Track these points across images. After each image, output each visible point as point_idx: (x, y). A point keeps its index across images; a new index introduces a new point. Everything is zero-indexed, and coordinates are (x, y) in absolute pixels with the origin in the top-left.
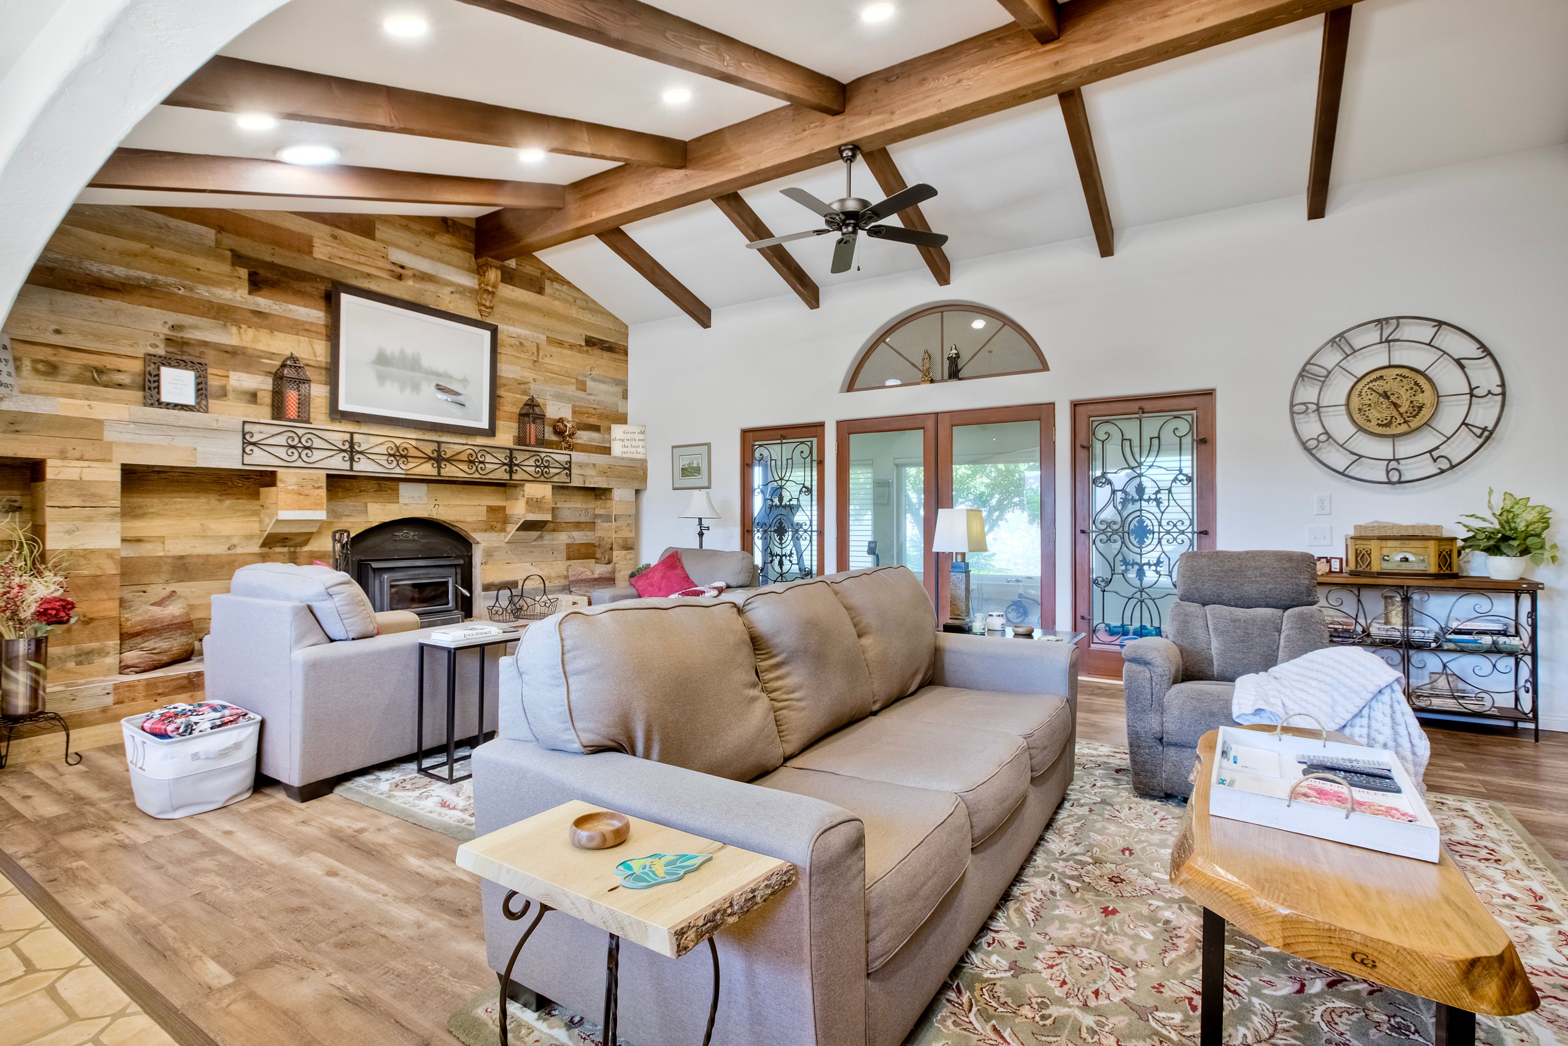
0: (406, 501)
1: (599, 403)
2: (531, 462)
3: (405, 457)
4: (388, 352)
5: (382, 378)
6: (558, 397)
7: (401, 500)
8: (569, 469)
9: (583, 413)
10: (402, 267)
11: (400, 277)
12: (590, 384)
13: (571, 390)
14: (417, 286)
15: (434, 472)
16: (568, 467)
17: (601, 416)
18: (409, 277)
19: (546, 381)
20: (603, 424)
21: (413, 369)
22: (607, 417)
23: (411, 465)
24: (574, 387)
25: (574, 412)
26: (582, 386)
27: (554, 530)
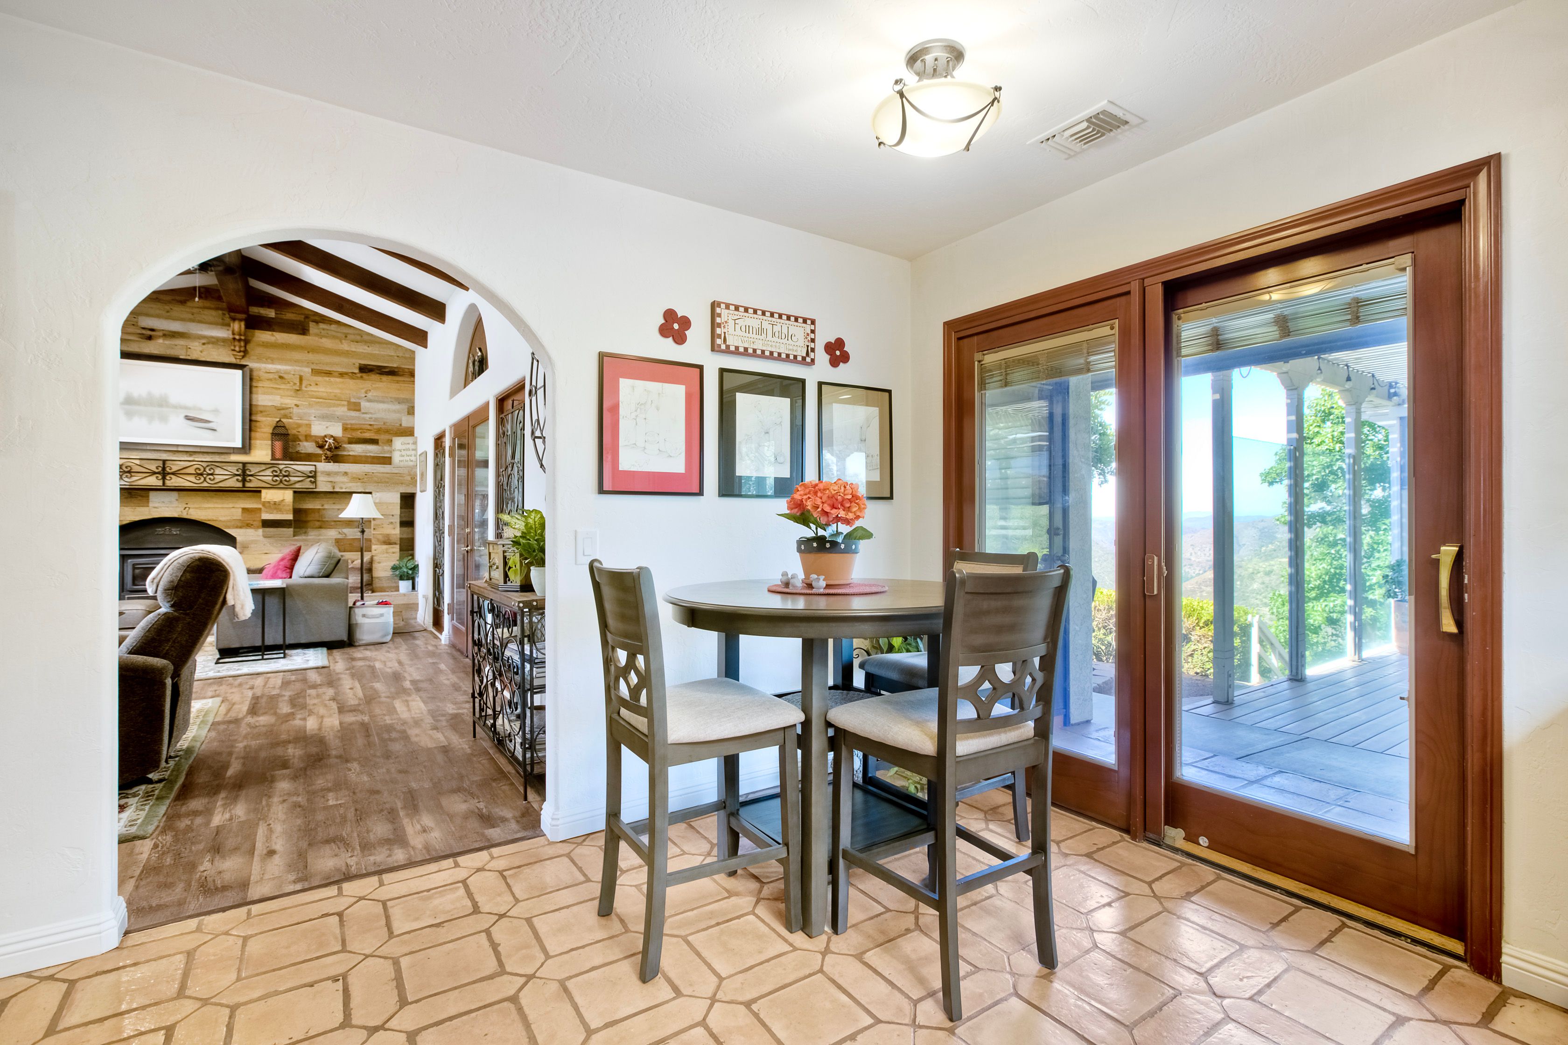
0: (156, 505)
1: (376, 419)
2: (268, 472)
3: (129, 472)
4: (135, 394)
5: (129, 415)
6: (325, 417)
7: (151, 504)
8: (315, 477)
9: (357, 430)
10: (152, 330)
11: (150, 338)
12: (364, 404)
13: (342, 411)
14: (167, 342)
15: (160, 483)
16: (313, 475)
17: (378, 431)
18: (159, 337)
19: (310, 405)
20: (382, 437)
21: (161, 406)
22: (387, 431)
23: (134, 479)
24: (345, 409)
25: (345, 429)
26: (355, 407)
27: (321, 527)
